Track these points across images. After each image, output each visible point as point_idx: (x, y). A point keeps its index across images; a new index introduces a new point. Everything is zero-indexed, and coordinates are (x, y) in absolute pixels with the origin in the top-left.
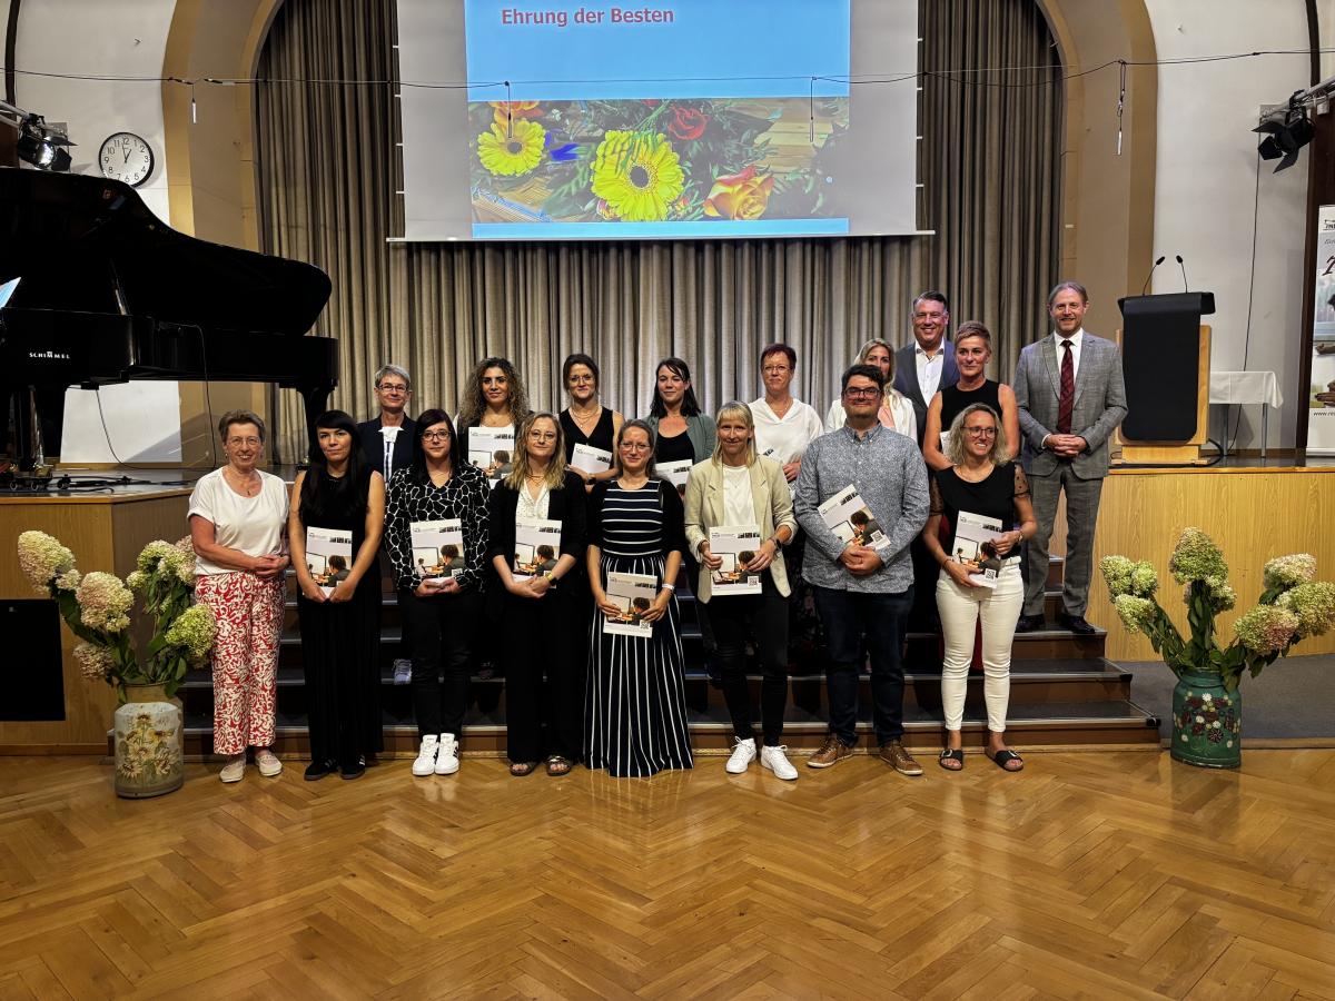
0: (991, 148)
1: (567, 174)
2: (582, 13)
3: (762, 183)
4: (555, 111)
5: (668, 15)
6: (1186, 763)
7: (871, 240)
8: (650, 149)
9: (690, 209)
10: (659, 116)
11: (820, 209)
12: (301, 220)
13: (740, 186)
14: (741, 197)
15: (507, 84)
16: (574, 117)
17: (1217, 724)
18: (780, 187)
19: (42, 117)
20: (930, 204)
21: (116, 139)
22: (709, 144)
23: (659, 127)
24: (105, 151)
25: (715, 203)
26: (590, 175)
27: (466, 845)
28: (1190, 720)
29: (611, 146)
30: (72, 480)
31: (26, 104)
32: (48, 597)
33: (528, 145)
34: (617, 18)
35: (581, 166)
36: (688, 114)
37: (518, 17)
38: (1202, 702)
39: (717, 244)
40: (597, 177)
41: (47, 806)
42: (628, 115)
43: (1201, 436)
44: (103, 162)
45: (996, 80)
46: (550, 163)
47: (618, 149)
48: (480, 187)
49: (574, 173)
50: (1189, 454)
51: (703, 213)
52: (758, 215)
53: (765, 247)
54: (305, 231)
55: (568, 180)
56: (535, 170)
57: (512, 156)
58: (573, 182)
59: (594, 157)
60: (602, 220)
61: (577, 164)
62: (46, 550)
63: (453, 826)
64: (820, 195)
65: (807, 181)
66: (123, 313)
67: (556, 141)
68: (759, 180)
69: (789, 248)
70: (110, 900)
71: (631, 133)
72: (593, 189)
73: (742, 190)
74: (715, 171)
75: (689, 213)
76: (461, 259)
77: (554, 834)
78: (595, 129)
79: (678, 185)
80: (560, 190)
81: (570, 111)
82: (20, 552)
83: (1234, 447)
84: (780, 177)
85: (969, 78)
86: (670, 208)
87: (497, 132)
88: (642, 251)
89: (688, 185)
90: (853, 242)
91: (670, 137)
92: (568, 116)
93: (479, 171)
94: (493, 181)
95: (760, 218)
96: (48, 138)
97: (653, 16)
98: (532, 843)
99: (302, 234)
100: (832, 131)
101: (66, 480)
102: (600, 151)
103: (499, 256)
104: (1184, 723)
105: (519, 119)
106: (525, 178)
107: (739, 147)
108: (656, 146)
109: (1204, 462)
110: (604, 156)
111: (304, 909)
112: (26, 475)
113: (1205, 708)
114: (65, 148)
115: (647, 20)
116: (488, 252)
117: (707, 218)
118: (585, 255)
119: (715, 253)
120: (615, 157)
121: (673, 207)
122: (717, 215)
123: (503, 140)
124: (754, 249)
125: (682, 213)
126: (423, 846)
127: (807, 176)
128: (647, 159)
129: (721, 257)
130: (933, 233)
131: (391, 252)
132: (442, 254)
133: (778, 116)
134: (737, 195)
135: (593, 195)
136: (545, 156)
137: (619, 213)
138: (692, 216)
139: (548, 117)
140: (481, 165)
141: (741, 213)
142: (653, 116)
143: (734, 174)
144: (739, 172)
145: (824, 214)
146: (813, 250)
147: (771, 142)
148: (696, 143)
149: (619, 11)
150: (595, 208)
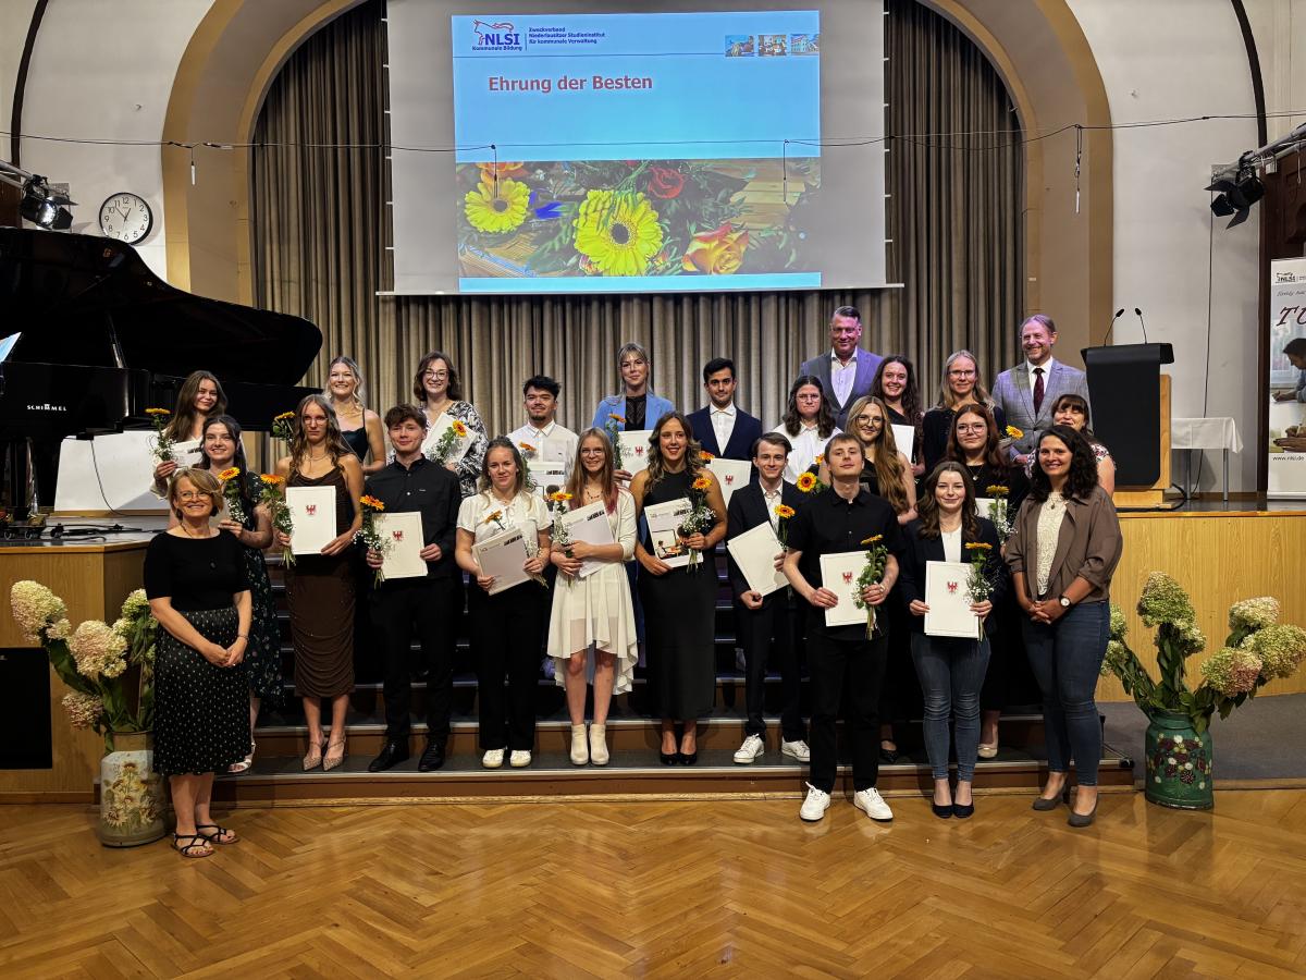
0: (956, 206)
1: (551, 231)
2: (565, 81)
3: (737, 240)
4: (539, 171)
5: (647, 82)
6: (1160, 804)
7: (843, 293)
8: (630, 207)
9: (669, 264)
10: (639, 176)
11: (794, 264)
12: (294, 275)
13: (717, 242)
14: (718, 253)
15: (493, 147)
16: (557, 177)
17: (1189, 766)
18: (754, 242)
19: (46, 179)
20: (898, 260)
21: (116, 199)
22: (687, 203)
23: (639, 187)
24: (106, 210)
25: (692, 259)
26: (573, 231)
27: (450, 893)
28: (1163, 763)
29: (593, 204)
30: (65, 528)
31: (31, 166)
32: (39, 645)
33: (513, 203)
34: (598, 85)
35: (564, 223)
36: (665, 173)
37: (505, 84)
38: (1174, 744)
39: (694, 297)
40: (579, 234)
41: (33, 855)
42: (609, 174)
43: (1165, 481)
44: (104, 221)
45: (959, 145)
46: (534, 220)
47: (599, 208)
48: (467, 243)
49: (558, 229)
50: (1153, 498)
51: (682, 268)
52: (734, 270)
53: (741, 300)
54: (297, 285)
55: (552, 237)
56: (519, 227)
57: (498, 214)
58: (557, 238)
59: (577, 215)
60: (584, 275)
61: (561, 222)
62: (38, 600)
63: (437, 873)
64: (794, 251)
65: (781, 237)
66: (120, 366)
67: (540, 199)
68: (735, 236)
69: (764, 301)
70: (93, 951)
71: (612, 192)
72: (576, 245)
73: (717, 247)
74: (693, 228)
75: (668, 268)
76: (448, 312)
77: (537, 881)
78: (577, 189)
79: (657, 241)
80: (544, 247)
81: (553, 172)
82: (13, 602)
83: (1197, 491)
84: (755, 234)
85: (933, 142)
86: (650, 263)
87: (483, 191)
88: (623, 305)
89: (667, 242)
90: (826, 295)
91: (649, 196)
92: (552, 176)
93: (466, 228)
94: (480, 238)
95: (736, 273)
96: (50, 199)
97: (633, 83)
98: (515, 889)
99: (294, 288)
100: (804, 190)
101: (59, 529)
102: (582, 210)
103: (485, 309)
104: (1156, 764)
105: (505, 179)
106: (510, 235)
107: (715, 205)
108: (636, 205)
109: (1169, 506)
110: (586, 214)
111: (287, 960)
112: (19, 524)
113: (1176, 749)
114: (66, 207)
115: (627, 87)
116: (474, 306)
117: (685, 273)
118: (568, 306)
119: (693, 306)
120: (597, 215)
121: (652, 260)
122: (695, 269)
123: (489, 199)
124: (730, 302)
125: (661, 268)
126: (406, 894)
127: (780, 233)
128: (627, 216)
129: (698, 310)
130: (902, 285)
131: (381, 306)
132: (430, 307)
133: (752, 176)
134: (714, 250)
135: (576, 252)
136: (529, 214)
137: (601, 268)
138: (671, 270)
139: (532, 177)
140: (468, 223)
141: (718, 268)
142: (633, 176)
143: (711, 231)
144: (716, 229)
145: (797, 268)
146: (787, 302)
147: (746, 201)
148: (674, 201)
149: (601, 79)
150: (577, 263)
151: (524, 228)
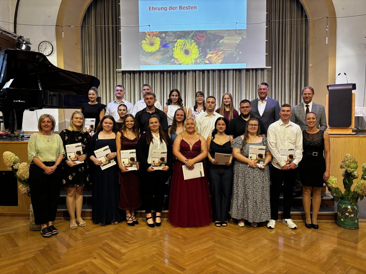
0: (287, 43)
1: (167, 52)
2: (171, 7)
3: (221, 54)
4: (163, 34)
5: (195, 7)
7: (253, 69)
8: (190, 44)
9: (201, 61)
10: (192, 35)
11: (238, 61)
12: (93, 65)
13: (215, 55)
15: (149, 26)
16: (169, 36)
17: (352, 215)
18: (226, 54)
19: (23, 37)
20: (269, 60)
21: (43, 43)
22: (207, 43)
23: (192, 38)
24: (40, 46)
25: (208, 60)
26: (173, 52)
27: (131, 248)
28: (344, 215)
29: (179, 43)
30: (25, 136)
31: (19, 34)
33: (156, 44)
34: (181, 8)
35: (170, 49)
36: (200, 34)
37: (153, 9)
38: (348, 208)
39: (208, 71)
40: (175, 52)
42: (183, 35)
43: (353, 126)
44: (40, 49)
45: (289, 23)
46: (162, 48)
47: (181, 45)
48: (142, 55)
49: (169, 51)
50: (350, 132)
51: (205, 62)
52: (220, 63)
53: (222, 72)
54: (94, 68)
55: (167, 53)
56: (157, 50)
57: (151, 47)
58: (168, 54)
59: (174, 47)
60: (176, 64)
61: (169, 49)
62: (11, 157)
64: (238, 57)
65: (234, 53)
66: (41, 89)
67: (164, 42)
68: (221, 53)
69: (229, 72)
70: (22, 264)
71: (184, 40)
72: (174, 56)
73: (215, 56)
74: (208, 51)
75: (200, 62)
76: (137, 75)
77: (157, 246)
78: (174, 39)
79: (197, 54)
80: (164, 56)
81: (167, 34)
82: (3, 158)
83: (361, 129)
84: (227, 52)
85: (281, 22)
86: (195, 61)
87: (147, 40)
88: (187, 73)
89: (201, 54)
90: (247, 70)
91: (195, 41)
92: (167, 36)
93: (142, 51)
94: (146, 54)
95: (220, 64)
96: (24, 42)
97: (191, 8)
98: (150, 248)
99: (93, 68)
100: (241, 39)
101: (23, 136)
102: (176, 45)
103: (147, 75)
104: (342, 215)
105: (153, 36)
106: (155, 53)
107: (215, 44)
108: (191, 43)
109: (354, 133)
110: (177, 47)
111: (79, 269)
112: (12, 135)
113: (349, 210)
114: (29, 45)
115: (189, 9)
116: (144, 73)
117: (206, 63)
118: (171, 74)
119: (208, 73)
120: (180, 47)
121: (196, 60)
122: (208, 62)
123: (149, 42)
124: (219, 72)
125: (199, 62)
126: (117, 249)
127: (234, 52)
128: (189, 47)
129: (209, 74)
130: (271, 67)
131: (118, 74)
132: (132, 74)
133: (226, 35)
134: (214, 57)
135: (174, 57)
136: (160, 47)
137: (181, 62)
138: (201, 63)
139: (161, 36)
140: (143, 49)
141: (215, 62)
142: (191, 35)
143: (213, 51)
144: (215, 50)
145: (239, 62)
146: (236, 72)
147: (224, 42)
148: (203, 43)
149: (181, 6)
150: (174, 61)
151: (158, 51)
